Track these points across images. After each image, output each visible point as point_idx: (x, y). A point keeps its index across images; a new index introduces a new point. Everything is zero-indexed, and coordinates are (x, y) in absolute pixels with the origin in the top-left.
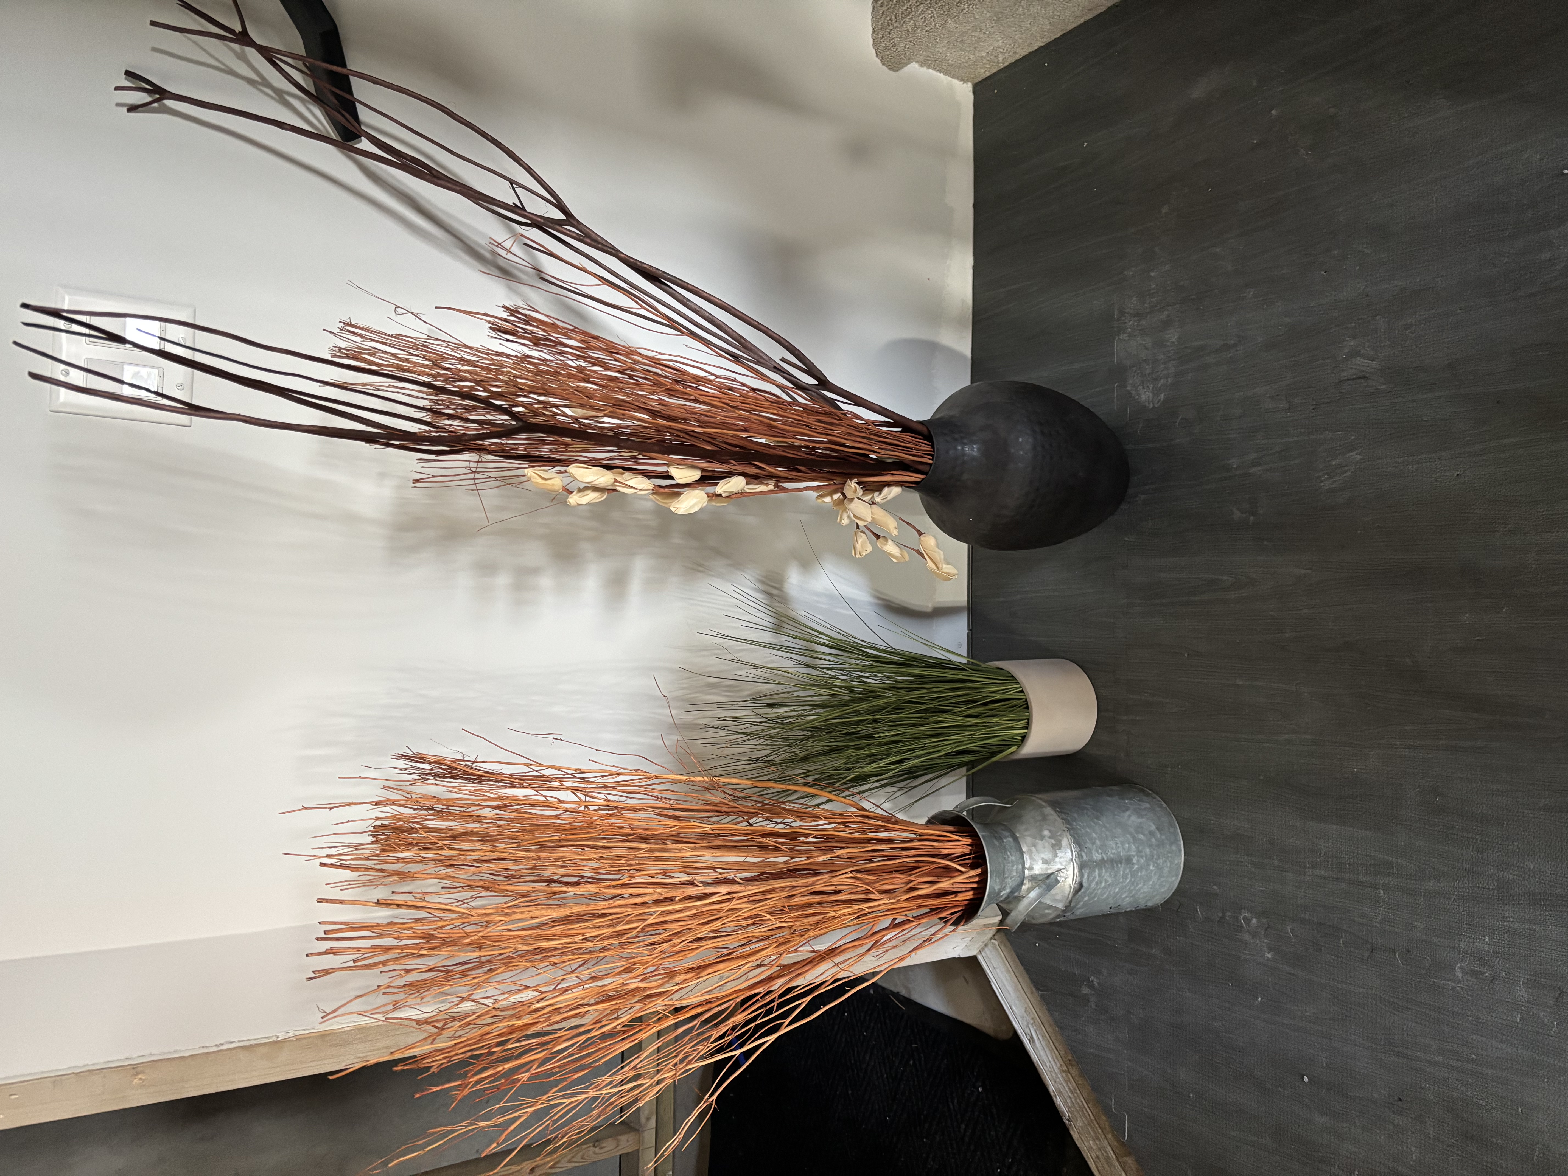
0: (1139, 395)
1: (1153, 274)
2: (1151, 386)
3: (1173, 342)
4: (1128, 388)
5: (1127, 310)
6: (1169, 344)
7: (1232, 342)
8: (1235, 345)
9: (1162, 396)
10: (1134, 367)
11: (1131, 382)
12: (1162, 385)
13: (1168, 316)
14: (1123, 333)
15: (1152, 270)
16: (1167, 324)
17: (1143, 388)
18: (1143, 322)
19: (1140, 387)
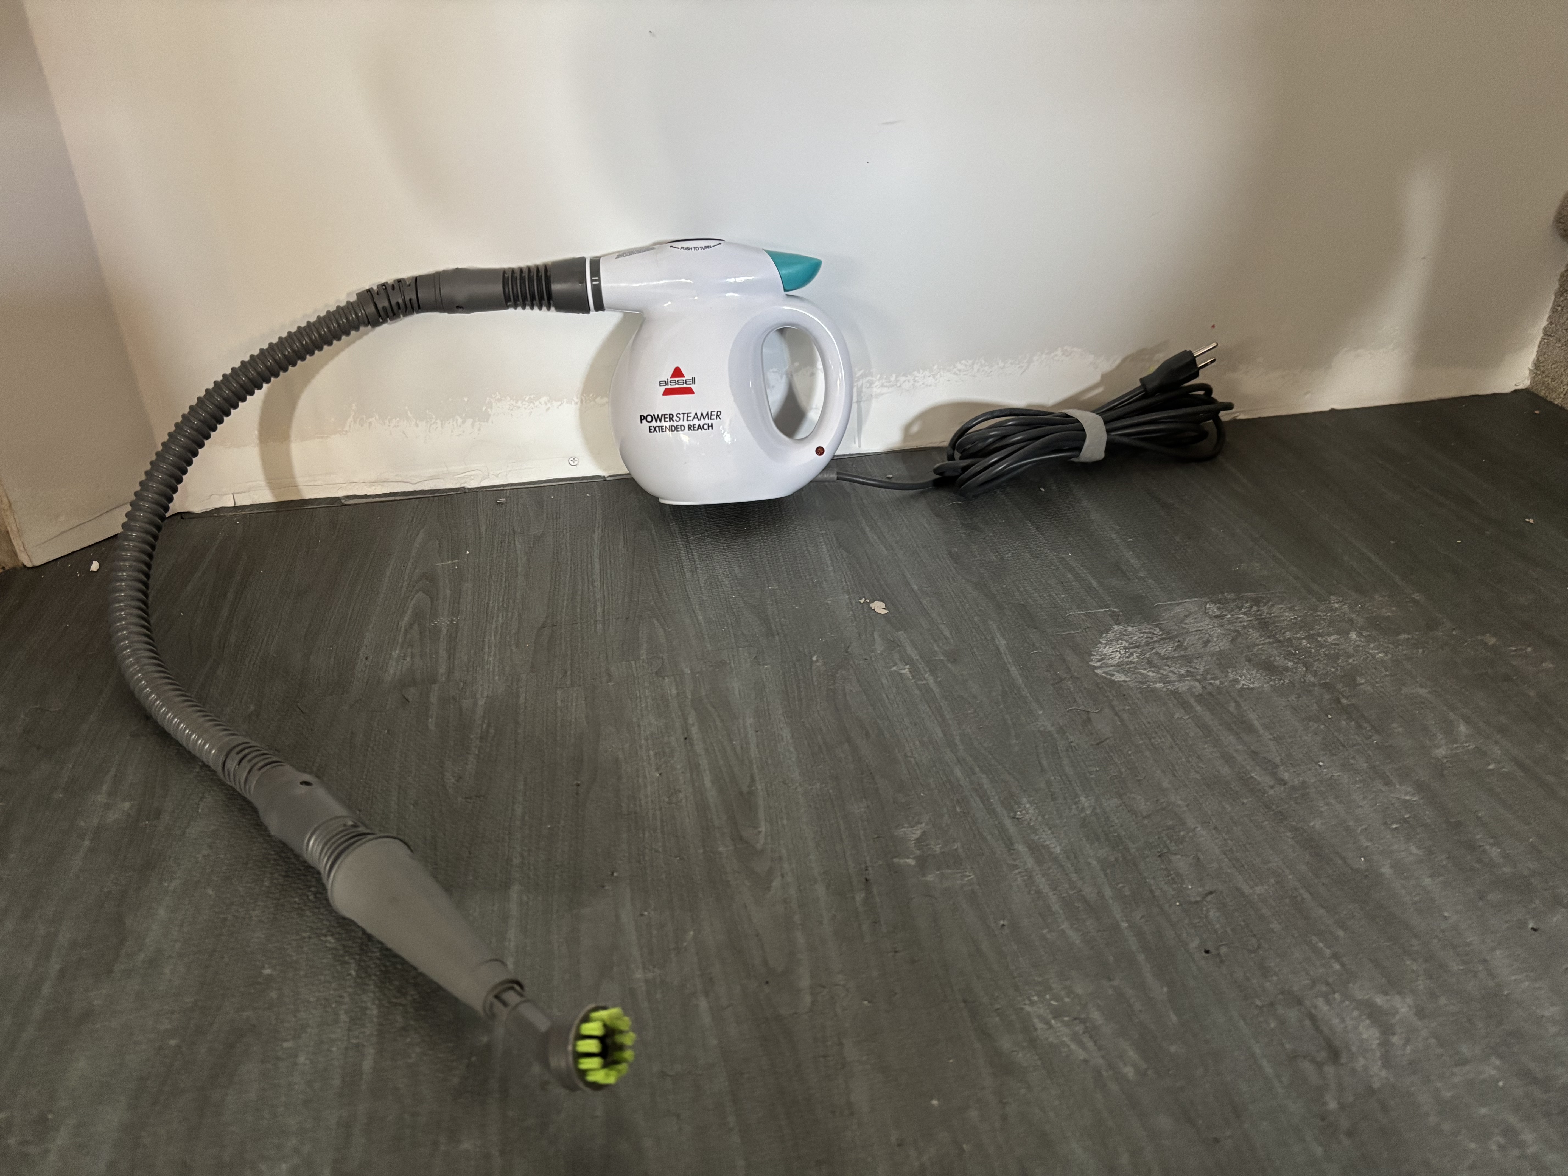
0: (1109, 643)
1: (1353, 635)
2: (1134, 658)
3: (1237, 681)
4: (1116, 627)
5: (1265, 609)
6: (1231, 676)
7: (1286, 776)
8: (1283, 782)
9: (1119, 677)
10: (1161, 629)
11: (1130, 629)
12: (1142, 674)
13: (1287, 669)
14: (1219, 609)
15: (1360, 635)
16: (1268, 667)
17: (1125, 648)
18: (1254, 634)
19: (1125, 644)
